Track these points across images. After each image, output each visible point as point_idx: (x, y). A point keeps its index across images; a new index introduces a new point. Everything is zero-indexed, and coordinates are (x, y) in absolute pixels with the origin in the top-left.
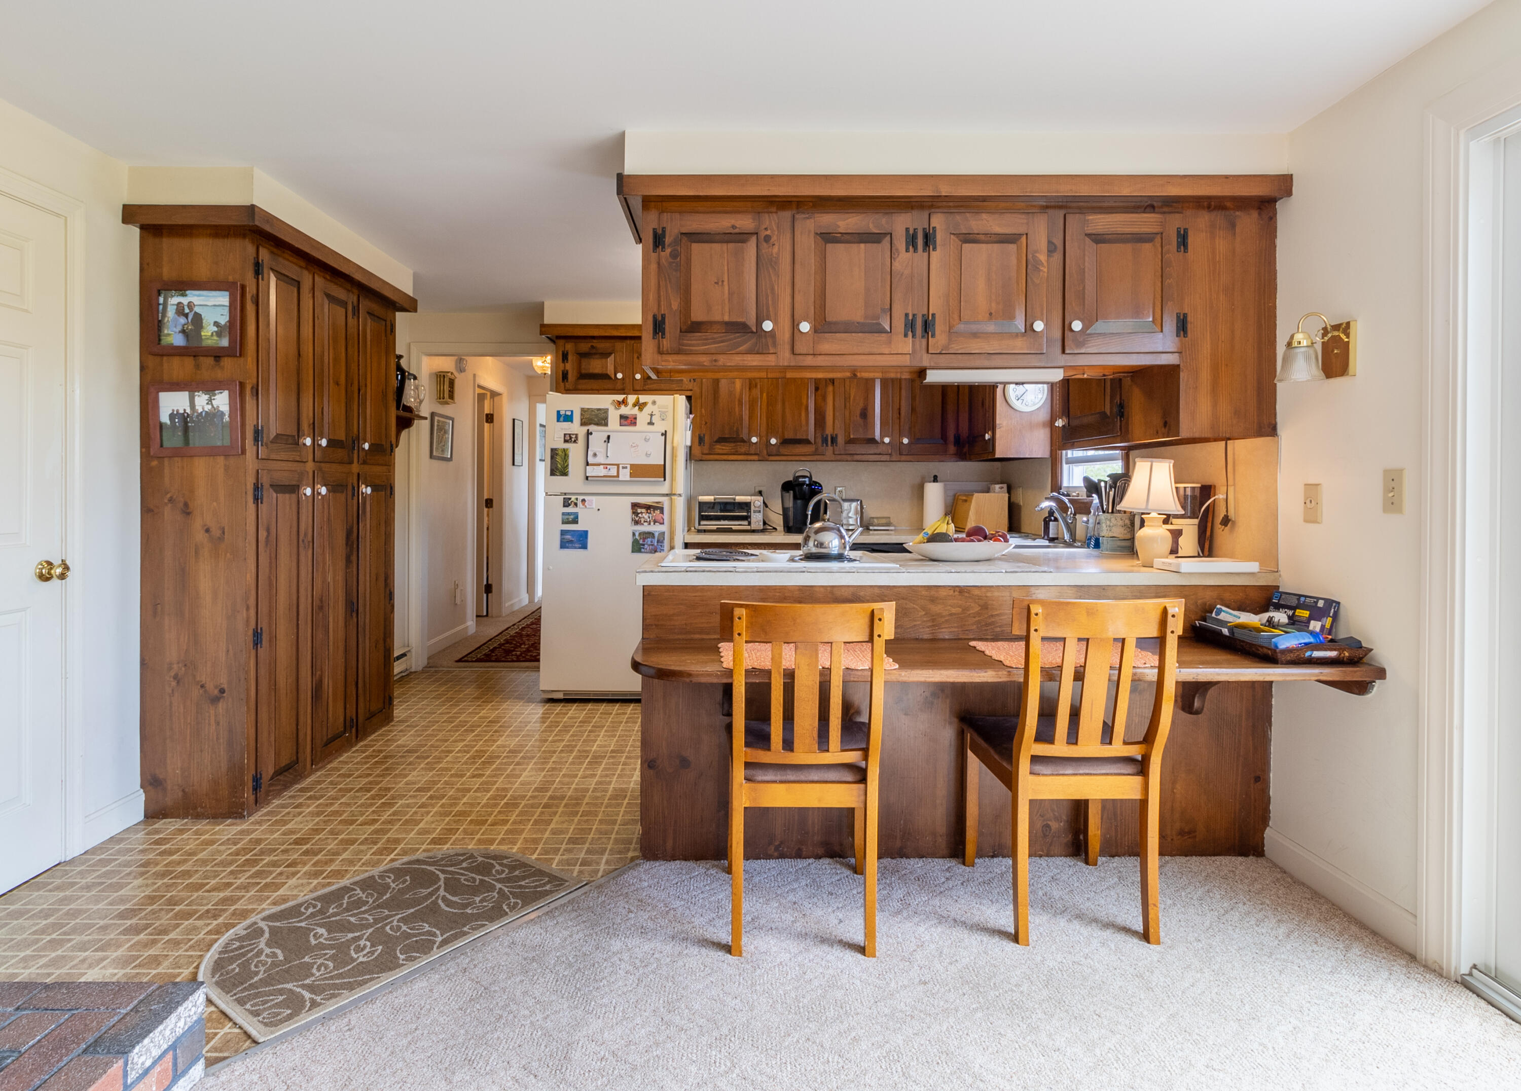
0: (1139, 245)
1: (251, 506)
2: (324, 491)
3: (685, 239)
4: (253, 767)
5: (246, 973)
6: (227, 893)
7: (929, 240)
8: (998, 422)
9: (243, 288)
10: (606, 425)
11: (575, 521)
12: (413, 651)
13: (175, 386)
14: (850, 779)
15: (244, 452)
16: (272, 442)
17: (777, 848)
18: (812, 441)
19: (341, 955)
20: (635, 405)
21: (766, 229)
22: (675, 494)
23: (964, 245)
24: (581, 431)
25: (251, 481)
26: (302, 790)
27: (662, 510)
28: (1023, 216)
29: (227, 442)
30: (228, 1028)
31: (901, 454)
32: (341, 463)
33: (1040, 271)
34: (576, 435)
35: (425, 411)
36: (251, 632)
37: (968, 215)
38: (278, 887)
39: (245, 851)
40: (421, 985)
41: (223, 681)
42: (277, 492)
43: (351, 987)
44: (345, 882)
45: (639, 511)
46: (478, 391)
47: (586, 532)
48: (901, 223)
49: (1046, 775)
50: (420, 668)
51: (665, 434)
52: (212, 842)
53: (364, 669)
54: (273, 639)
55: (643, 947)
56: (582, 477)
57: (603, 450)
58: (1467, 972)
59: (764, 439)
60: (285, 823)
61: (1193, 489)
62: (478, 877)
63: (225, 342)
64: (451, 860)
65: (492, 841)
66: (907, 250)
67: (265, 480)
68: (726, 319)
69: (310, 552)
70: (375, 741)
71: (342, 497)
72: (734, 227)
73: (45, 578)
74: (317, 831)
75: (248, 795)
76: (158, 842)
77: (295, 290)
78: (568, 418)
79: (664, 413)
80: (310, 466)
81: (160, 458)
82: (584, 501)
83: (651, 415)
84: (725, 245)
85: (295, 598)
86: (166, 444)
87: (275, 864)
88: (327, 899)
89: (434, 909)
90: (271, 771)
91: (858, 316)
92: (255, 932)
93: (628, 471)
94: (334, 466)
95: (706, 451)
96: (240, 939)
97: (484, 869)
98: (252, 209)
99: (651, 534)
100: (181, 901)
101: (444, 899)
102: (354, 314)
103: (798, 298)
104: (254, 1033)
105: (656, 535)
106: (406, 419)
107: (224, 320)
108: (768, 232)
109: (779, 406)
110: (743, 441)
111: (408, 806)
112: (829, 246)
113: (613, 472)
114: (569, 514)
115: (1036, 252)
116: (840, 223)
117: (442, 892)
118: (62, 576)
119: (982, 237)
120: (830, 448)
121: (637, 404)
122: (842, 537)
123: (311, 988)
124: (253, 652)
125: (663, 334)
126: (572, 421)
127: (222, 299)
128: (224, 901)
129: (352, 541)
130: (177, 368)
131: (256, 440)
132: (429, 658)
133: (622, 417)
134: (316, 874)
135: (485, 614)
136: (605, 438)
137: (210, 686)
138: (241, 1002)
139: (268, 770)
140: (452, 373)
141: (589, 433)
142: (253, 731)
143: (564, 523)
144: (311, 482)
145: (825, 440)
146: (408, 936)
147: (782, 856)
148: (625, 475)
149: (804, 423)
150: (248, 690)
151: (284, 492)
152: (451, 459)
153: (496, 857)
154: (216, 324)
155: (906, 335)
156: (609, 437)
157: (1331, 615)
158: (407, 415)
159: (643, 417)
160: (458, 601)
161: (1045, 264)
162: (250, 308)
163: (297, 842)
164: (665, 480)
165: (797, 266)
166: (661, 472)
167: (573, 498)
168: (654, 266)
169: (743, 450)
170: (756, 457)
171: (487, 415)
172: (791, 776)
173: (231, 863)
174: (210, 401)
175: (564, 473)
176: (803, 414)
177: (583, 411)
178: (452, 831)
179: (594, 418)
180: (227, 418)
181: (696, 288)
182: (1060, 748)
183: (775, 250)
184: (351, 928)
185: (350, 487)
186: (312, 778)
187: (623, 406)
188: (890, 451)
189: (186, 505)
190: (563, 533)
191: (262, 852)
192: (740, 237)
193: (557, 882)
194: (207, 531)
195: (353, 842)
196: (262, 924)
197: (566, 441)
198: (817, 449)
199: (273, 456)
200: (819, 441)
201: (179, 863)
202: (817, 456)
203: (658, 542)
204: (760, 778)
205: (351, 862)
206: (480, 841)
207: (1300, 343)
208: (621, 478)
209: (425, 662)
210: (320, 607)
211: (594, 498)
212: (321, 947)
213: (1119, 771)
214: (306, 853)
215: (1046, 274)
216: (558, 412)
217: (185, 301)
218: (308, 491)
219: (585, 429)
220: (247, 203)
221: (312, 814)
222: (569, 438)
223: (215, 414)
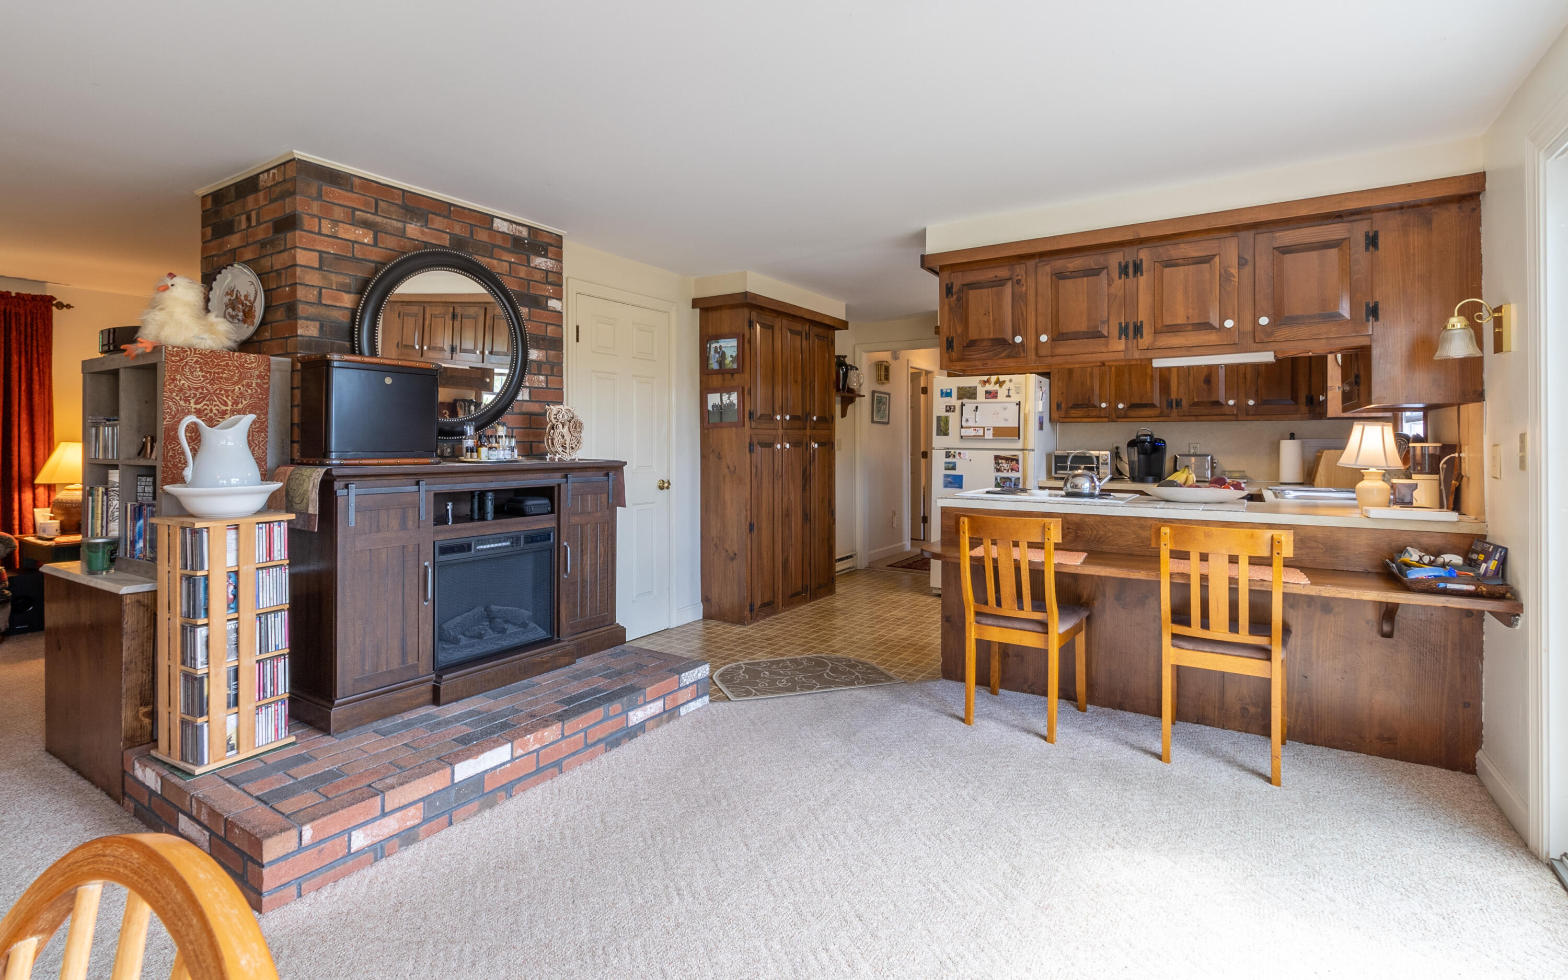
0: (1325, 251)
1: (748, 455)
2: (788, 446)
3: (965, 288)
4: (749, 598)
5: (732, 679)
6: (732, 652)
7: (1138, 268)
8: (1329, 384)
9: (743, 335)
10: (975, 398)
11: (954, 468)
12: (858, 555)
13: (714, 391)
14: (1040, 630)
15: (744, 425)
16: (759, 419)
17: (1029, 687)
18: (1158, 406)
19: (773, 682)
20: (996, 383)
21: (1017, 275)
22: (1026, 450)
23: (1165, 269)
24: (958, 403)
25: (748, 440)
26: (776, 619)
27: (1017, 461)
28: (1216, 241)
29: (736, 420)
30: (721, 694)
31: (1247, 415)
32: (799, 429)
33: (1231, 281)
34: (954, 406)
35: (865, 391)
36: (748, 524)
37: (1168, 247)
38: (753, 654)
39: (743, 638)
40: (802, 698)
41: (736, 549)
42: (761, 447)
43: (773, 693)
44: (784, 658)
45: (1000, 461)
46: (911, 371)
47: (961, 477)
48: (1115, 259)
49: (1186, 649)
50: (863, 568)
51: (1019, 404)
52: (729, 633)
53: (815, 556)
54: (760, 529)
55: (915, 709)
56: (959, 437)
57: (973, 417)
58: (1558, 858)
59: (1113, 404)
60: (764, 631)
61: (1436, 447)
62: (848, 669)
63: (735, 366)
64: (839, 660)
65: (863, 657)
66: (1120, 278)
67: (755, 441)
68: (992, 336)
69: (780, 482)
70: (822, 602)
71: (799, 450)
72: (996, 277)
73: (661, 488)
74: (777, 637)
75: (747, 613)
76: (706, 628)
77: (771, 331)
78: (948, 394)
79: (1019, 388)
80: (780, 431)
81: (708, 429)
82: (960, 453)
83: (1009, 390)
84: (990, 289)
85: (772, 507)
86: (711, 422)
87: (754, 646)
88: (773, 663)
89: (821, 676)
90: (759, 604)
91: (1083, 327)
92: (739, 667)
93: (991, 432)
94: (795, 431)
95: (1063, 416)
96: (733, 668)
97: (854, 666)
98: (746, 294)
99: (1009, 479)
100: (712, 651)
101: (827, 674)
102: (806, 338)
103: (1040, 319)
104: (730, 697)
105: (1013, 480)
106: (849, 396)
107: (734, 354)
108: (1019, 277)
109: (1126, 376)
110: (1095, 407)
111: (826, 634)
112: (1061, 282)
113: (981, 432)
114: (949, 463)
115: (1229, 266)
116: (1069, 265)
117: (827, 671)
118: (668, 488)
119: (1181, 262)
120: (1175, 410)
121: (997, 382)
122: (1093, 481)
123: (756, 690)
124: (749, 535)
125: (953, 349)
126: (951, 396)
127: (733, 343)
128: (729, 655)
129: (806, 478)
130: (716, 381)
131: (750, 418)
132: (869, 563)
133: (987, 392)
134: (771, 653)
135: (922, 538)
136: (974, 408)
137: (730, 551)
138: (728, 688)
139: (758, 603)
140: (887, 362)
141: (963, 405)
142: (749, 579)
143: (946, 469)
144: (780, 440)
145: (1170, 404)
146: (804, 682)
147: (1033, 693)
148: (989, 435)
149: (1149, 390)
150: (747, 557)
151: (765, 447)
152: (888, 423)
153: (861, 663)
154: (732, 356)
155: (1120, 338)
156: (977, 407)
157: (1497, 558)
158: (850, 395)
159: (1002, 392)
160: (895, 525)
161: (1236, 275)
162: (746, 345)
163: (767, 639)
164: (1019, 438)
165: (1039, 298)
166: (1015, 432)
167: (952, 452)
168: (946, 307)
169: (1094, 414)
170: (1106, 419)
171: (923, 388)
172: (1002, 623)
173: (735, 642)
174: (729, 398)
175: (946, 434)
176: (1148, 383)
177: (959, 389)
178: (845, 649)
179: (968, 394)
180: (736, 407)
181: (972, 319)
182: (1195, 630)
183: (1024, 288)
184: (780, 674)
185: (805, 443)
186: (783, 614)
187: (987, 384)
188: (1235, 412)
189: (719, 453)
190: (946, 476)
191: (750, 640)
192: (1000, 283)
193: (889, 678)
194: (728, 468)
195: (792, 644)
196: (743, 666)
197: (947, 411)
198: (1161, 412)
199: (759, 427)
200: (1165, 405)
201: (714, 638)
202: (1163, 416)
203: (1015, 485)
204: (984, 622)
205: (789, 652)
206: (857, 655)
207: (1454, 326)
208: (986, 437)
209: (867, 565)
210: (787, 514)
211: (967, 452)
212: (765, 678)
213: (1250, 655)
214: (769, 644)
215: (1237, 284)
216: (942, 390)
217: (718, 345)
218: (779, 446)
219: (960, 401)
220: (743, 291)
221: (777, 629)
222: (949, 409)
223: (731, 405)
